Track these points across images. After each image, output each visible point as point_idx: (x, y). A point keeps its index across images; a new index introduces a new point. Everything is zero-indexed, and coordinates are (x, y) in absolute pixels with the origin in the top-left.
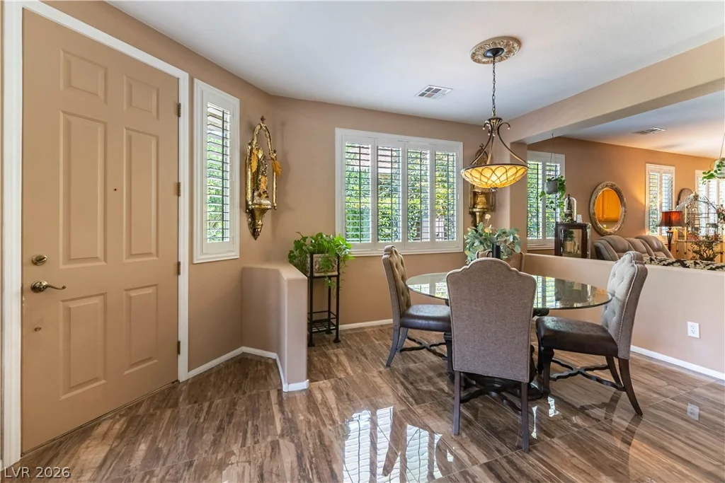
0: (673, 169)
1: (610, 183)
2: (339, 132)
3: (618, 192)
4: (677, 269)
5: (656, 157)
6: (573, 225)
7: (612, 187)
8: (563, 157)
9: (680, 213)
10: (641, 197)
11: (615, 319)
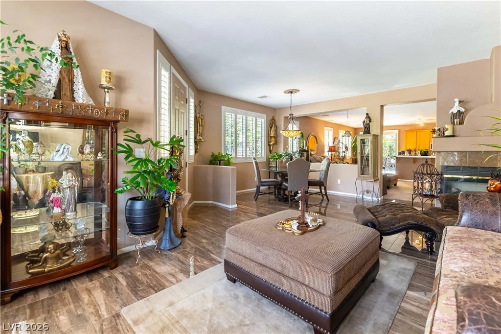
0: (332, 129)
1: (313, 134)
2: (223, 108)
3: (316, 137)
4: (335, 164)
5: (327, 124)
6: (305, 151)
7: (314, 135)
8: (298, 122)
9: (334, 147)
10: (322, 140)
11: (323, 176)
